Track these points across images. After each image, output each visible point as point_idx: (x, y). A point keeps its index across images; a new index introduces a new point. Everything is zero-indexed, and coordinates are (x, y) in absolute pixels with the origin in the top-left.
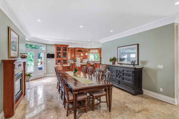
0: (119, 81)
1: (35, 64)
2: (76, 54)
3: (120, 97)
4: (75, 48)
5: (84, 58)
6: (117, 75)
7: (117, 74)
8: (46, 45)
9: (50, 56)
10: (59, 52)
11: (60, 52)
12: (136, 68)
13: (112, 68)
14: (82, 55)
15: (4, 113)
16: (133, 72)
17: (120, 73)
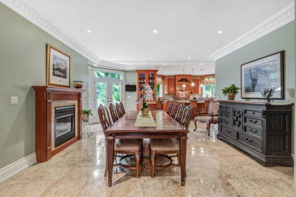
0: (238, 133)
1: (109, 100)
2: (176, 85)
3: (226, 165)
4: (175, 76)
5: (191, 93)
6: (234, 121)
7: (235, 118)
8: (124, 72)
9: (130, 88)
10: (142, 81)
11: (145, 81)
12: (270, 105)
13: (226, 108)
14: (184, 86)
15: (35, 155)
16: (263, 114)
17: (240, 116)
